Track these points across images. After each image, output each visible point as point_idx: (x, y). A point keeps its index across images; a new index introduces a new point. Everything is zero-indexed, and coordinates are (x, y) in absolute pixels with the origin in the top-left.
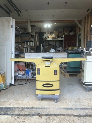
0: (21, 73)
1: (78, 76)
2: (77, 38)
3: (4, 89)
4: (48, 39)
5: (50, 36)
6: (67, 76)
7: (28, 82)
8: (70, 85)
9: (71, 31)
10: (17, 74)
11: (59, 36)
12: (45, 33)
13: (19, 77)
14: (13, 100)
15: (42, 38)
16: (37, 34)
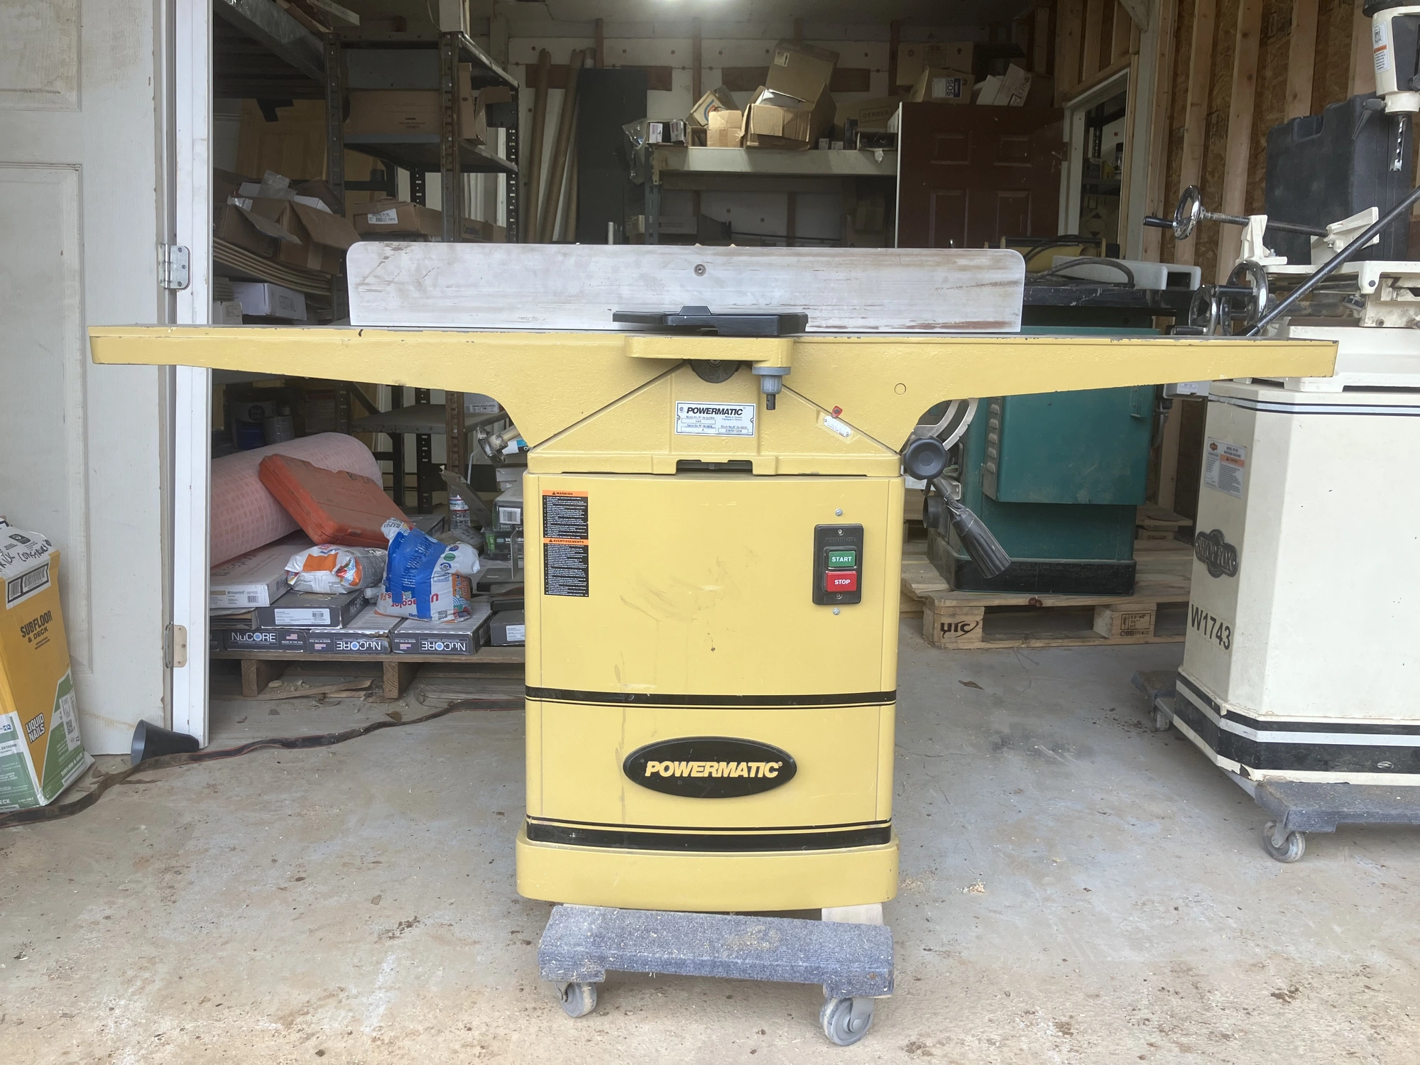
0: (321, 581)
1: (1102, 624)
2: (1064, 149)
4: (700, 159)
5: (716, 120)
6: (962, 628)
7: (409, 707)
10: (258, 593)
11: (840, 120)
12: (662, 79)
13: (283, 632)
15: (623, 153)
16: (556, 98)
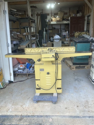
0: (21, 67)
1: (85, 67)
2: (85, 20)
3: (2, 89)
4: (52, 23)
5: (53, 19)
6: (74, 68)
8: (77, 81)
9: (78, 12)
10: (17, 69)
11: (64, 18)
12: (48, 15)
13: (19, 72)
14: (11, 105)
15: (45, 22)
16: (39, 17)
